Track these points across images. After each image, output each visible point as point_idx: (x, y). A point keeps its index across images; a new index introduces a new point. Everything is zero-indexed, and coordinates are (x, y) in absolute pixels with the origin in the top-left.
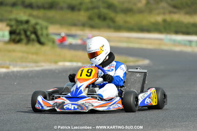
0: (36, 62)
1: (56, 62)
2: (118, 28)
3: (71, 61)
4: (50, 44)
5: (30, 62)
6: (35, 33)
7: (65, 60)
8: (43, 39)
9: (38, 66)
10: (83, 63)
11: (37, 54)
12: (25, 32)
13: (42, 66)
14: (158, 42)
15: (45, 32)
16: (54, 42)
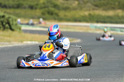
0: (9, 41)
1: (22, 42)
2: (61, 20)
3: (31, 41)
4: (18, 30)
5: (5, 42)
6: (8, 23)
7: (28, 40)
8: (13, 27)
9: (10, 44)
10: (39, 42)
11: (10, 36)
12: (2, 23)
13: (13, 44)
14: (86, 28)
15: (14, 23)
16: (20, 29)
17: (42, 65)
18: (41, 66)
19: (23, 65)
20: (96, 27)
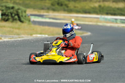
0: (18, 34)
1: (31, 35)
3: (41, 34)
4: (27, 22)
5: (14, 35)
6: (18, 15)
7: (37, 34)
8: (22, 19)
9: (19, 38)
10: (49, 35)
11: (19, 29)
12: (11, 14)
15: (24, 14)
16: (29, 21)
20: (106, 19)
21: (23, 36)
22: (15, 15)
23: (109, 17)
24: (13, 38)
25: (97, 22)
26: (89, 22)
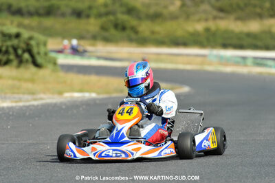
0: (33, 93)
1: (60, 93)
2: (143, 42)
3: (81, 91)
4: (50, 66)
5: (24, 93)
6: (29, 51)
7: (73, 90)
8: (39, 60)
9: (35, 100)
10: (98, 93)
11: (32, 81)
12: (15, 49)
13: (41, 99)
14: (199, 59)
15: (42, 50)
16: (55, 64)
17: (114, 155)
18: (111, 156)
19: (72, 154)
21: (42, 96)
22: (24, 51)
23: (230, 53)
24: (20, 100)
25: (202, 63)
26: (184, 63)
